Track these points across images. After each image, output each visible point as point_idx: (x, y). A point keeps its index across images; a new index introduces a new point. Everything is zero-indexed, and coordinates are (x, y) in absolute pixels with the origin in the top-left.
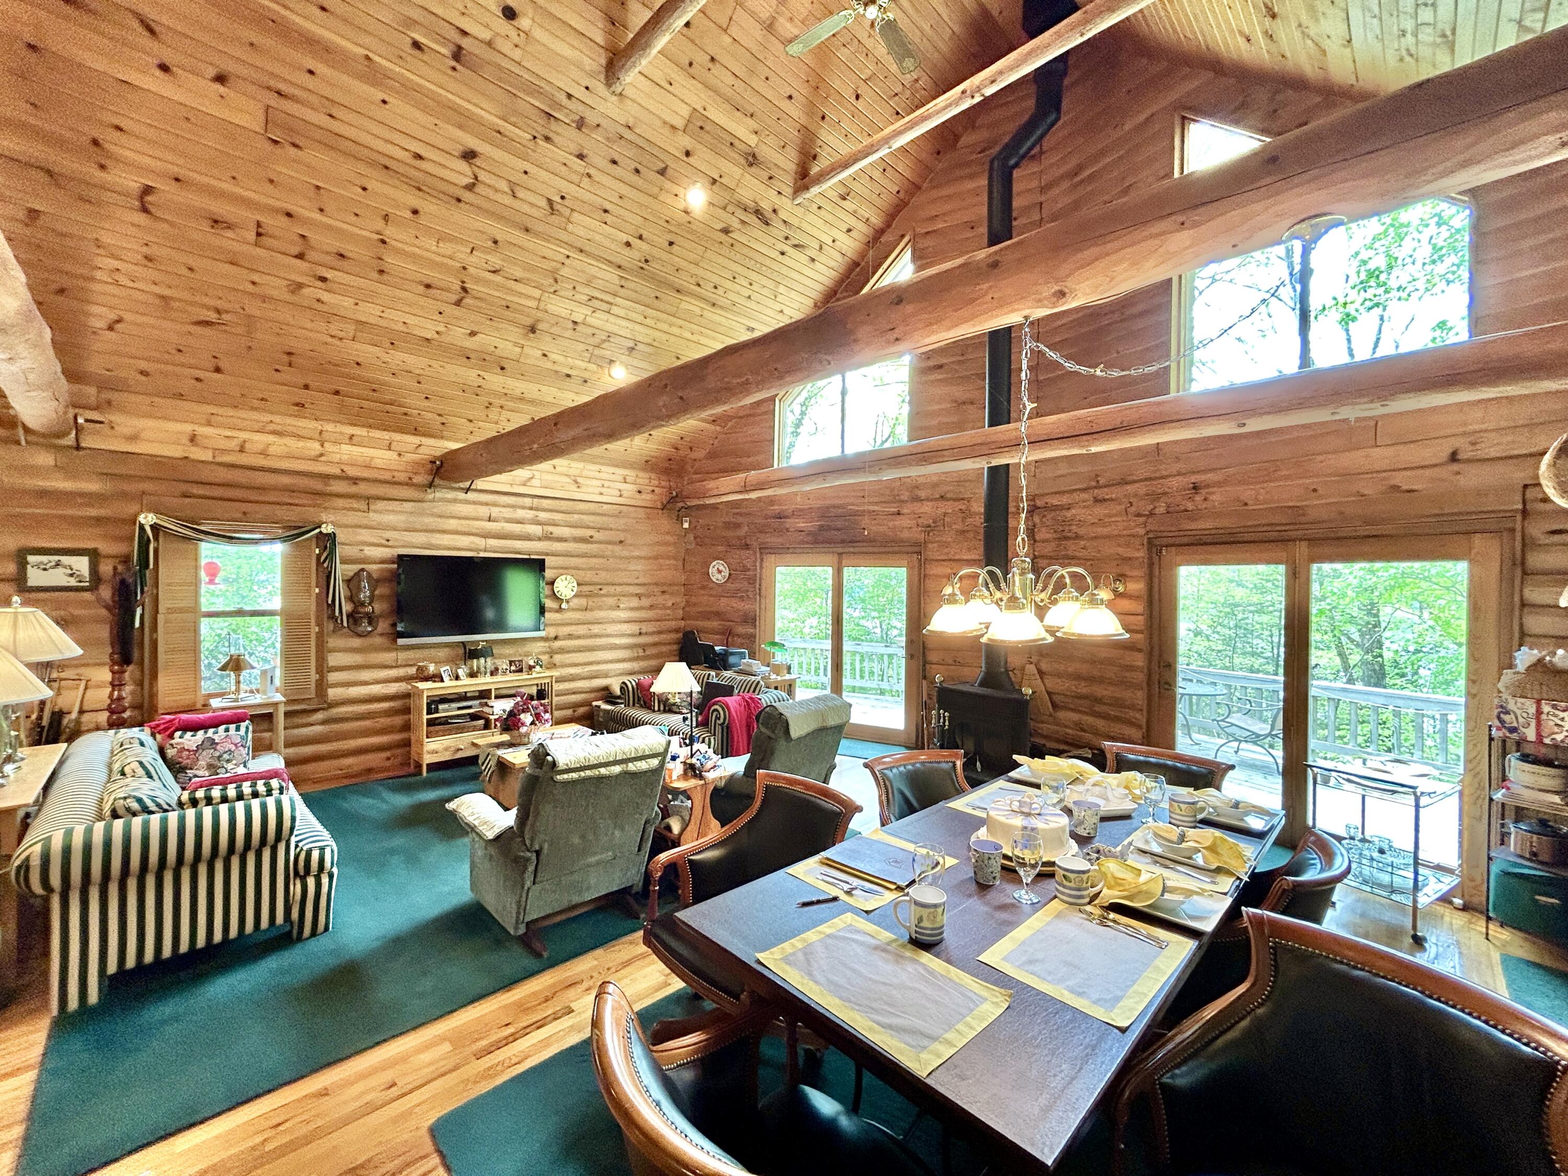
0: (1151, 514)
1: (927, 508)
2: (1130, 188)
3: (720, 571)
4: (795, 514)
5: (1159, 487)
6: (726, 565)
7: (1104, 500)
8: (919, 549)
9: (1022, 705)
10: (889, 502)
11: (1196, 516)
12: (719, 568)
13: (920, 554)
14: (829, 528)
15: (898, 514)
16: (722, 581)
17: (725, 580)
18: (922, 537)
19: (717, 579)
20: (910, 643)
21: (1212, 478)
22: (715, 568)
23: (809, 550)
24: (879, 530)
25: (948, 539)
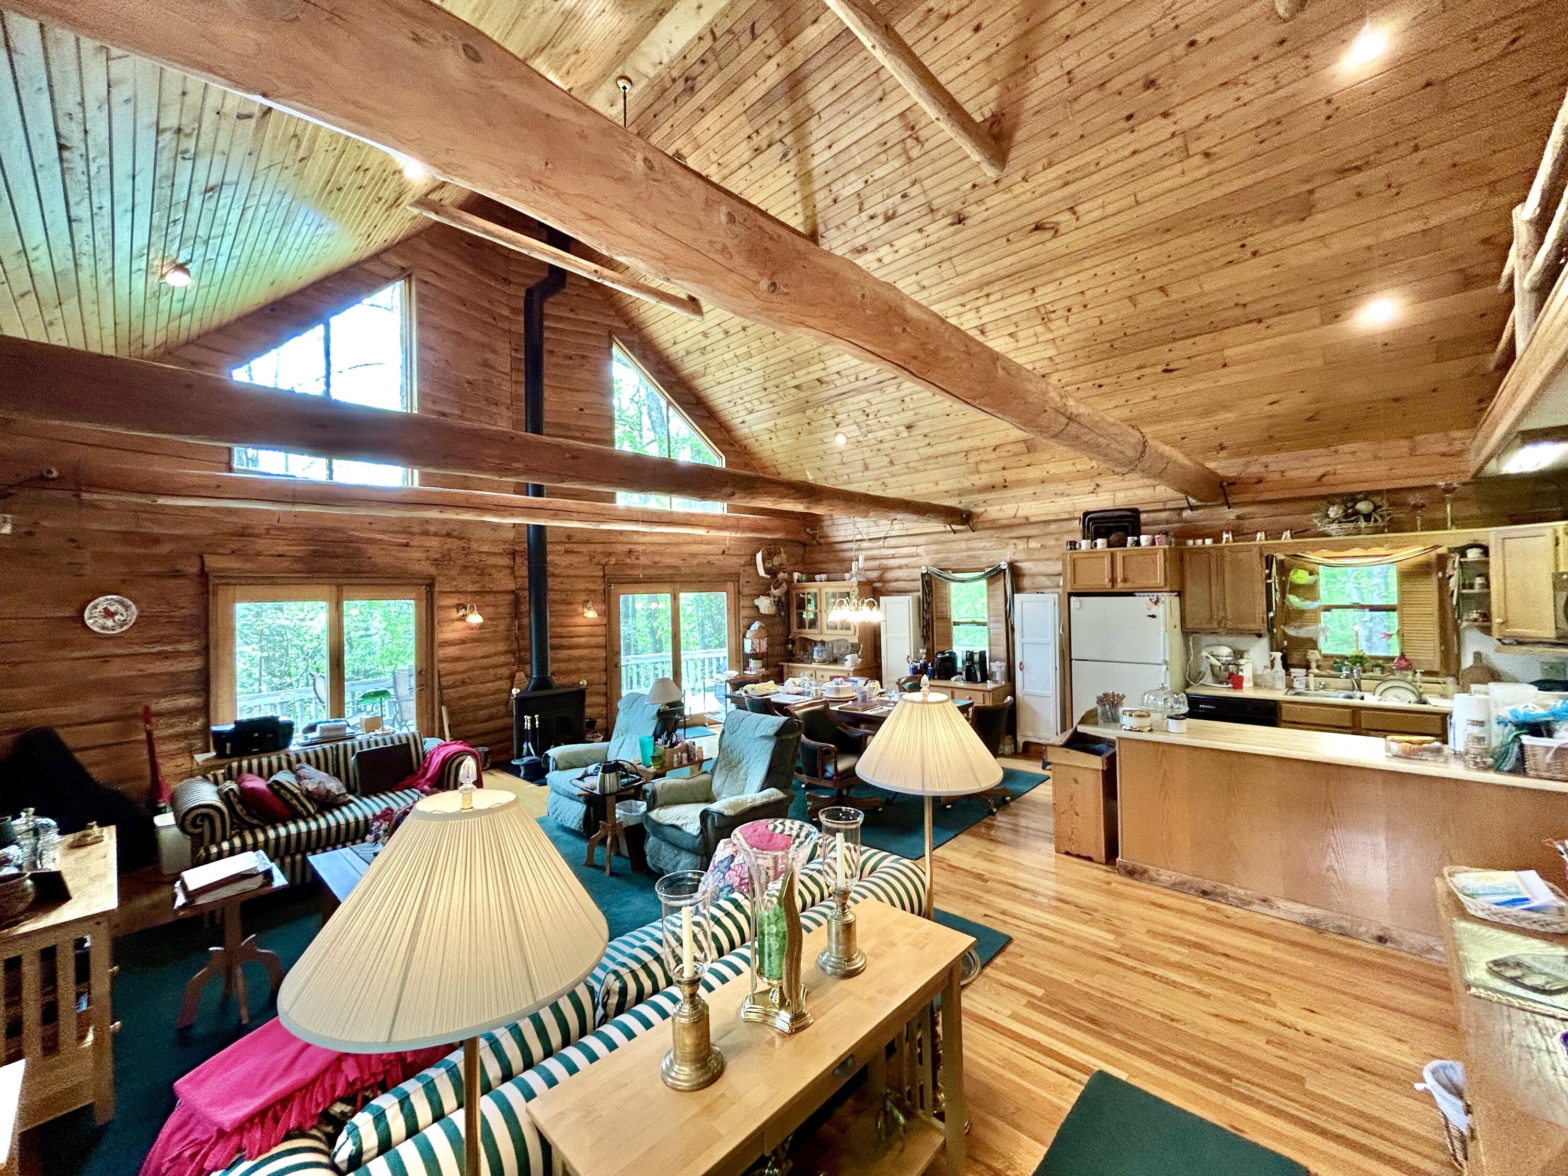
0: (607, 564)
1: (434, 542)
2: (583, 357)
3: (115, 614)
4: (268, 534)
5: (609, 549)
6: (130, 602)
7: (572, 552)
8: (428, 582)
9: (580, 695)
10: (399, 532)
11: (632, 567)
12: (112, 609)
13: (430, 585)
14: (325, 555)
15: (407, 545)
16: (118, 631)
17: (125, 628)
18: (432, 570)
19: (103, 628)
20: (419, 673)
21: (640, 548)
22: (100, 608)
23: (297, 581)
24: (389, 560)
25: (453, 572)
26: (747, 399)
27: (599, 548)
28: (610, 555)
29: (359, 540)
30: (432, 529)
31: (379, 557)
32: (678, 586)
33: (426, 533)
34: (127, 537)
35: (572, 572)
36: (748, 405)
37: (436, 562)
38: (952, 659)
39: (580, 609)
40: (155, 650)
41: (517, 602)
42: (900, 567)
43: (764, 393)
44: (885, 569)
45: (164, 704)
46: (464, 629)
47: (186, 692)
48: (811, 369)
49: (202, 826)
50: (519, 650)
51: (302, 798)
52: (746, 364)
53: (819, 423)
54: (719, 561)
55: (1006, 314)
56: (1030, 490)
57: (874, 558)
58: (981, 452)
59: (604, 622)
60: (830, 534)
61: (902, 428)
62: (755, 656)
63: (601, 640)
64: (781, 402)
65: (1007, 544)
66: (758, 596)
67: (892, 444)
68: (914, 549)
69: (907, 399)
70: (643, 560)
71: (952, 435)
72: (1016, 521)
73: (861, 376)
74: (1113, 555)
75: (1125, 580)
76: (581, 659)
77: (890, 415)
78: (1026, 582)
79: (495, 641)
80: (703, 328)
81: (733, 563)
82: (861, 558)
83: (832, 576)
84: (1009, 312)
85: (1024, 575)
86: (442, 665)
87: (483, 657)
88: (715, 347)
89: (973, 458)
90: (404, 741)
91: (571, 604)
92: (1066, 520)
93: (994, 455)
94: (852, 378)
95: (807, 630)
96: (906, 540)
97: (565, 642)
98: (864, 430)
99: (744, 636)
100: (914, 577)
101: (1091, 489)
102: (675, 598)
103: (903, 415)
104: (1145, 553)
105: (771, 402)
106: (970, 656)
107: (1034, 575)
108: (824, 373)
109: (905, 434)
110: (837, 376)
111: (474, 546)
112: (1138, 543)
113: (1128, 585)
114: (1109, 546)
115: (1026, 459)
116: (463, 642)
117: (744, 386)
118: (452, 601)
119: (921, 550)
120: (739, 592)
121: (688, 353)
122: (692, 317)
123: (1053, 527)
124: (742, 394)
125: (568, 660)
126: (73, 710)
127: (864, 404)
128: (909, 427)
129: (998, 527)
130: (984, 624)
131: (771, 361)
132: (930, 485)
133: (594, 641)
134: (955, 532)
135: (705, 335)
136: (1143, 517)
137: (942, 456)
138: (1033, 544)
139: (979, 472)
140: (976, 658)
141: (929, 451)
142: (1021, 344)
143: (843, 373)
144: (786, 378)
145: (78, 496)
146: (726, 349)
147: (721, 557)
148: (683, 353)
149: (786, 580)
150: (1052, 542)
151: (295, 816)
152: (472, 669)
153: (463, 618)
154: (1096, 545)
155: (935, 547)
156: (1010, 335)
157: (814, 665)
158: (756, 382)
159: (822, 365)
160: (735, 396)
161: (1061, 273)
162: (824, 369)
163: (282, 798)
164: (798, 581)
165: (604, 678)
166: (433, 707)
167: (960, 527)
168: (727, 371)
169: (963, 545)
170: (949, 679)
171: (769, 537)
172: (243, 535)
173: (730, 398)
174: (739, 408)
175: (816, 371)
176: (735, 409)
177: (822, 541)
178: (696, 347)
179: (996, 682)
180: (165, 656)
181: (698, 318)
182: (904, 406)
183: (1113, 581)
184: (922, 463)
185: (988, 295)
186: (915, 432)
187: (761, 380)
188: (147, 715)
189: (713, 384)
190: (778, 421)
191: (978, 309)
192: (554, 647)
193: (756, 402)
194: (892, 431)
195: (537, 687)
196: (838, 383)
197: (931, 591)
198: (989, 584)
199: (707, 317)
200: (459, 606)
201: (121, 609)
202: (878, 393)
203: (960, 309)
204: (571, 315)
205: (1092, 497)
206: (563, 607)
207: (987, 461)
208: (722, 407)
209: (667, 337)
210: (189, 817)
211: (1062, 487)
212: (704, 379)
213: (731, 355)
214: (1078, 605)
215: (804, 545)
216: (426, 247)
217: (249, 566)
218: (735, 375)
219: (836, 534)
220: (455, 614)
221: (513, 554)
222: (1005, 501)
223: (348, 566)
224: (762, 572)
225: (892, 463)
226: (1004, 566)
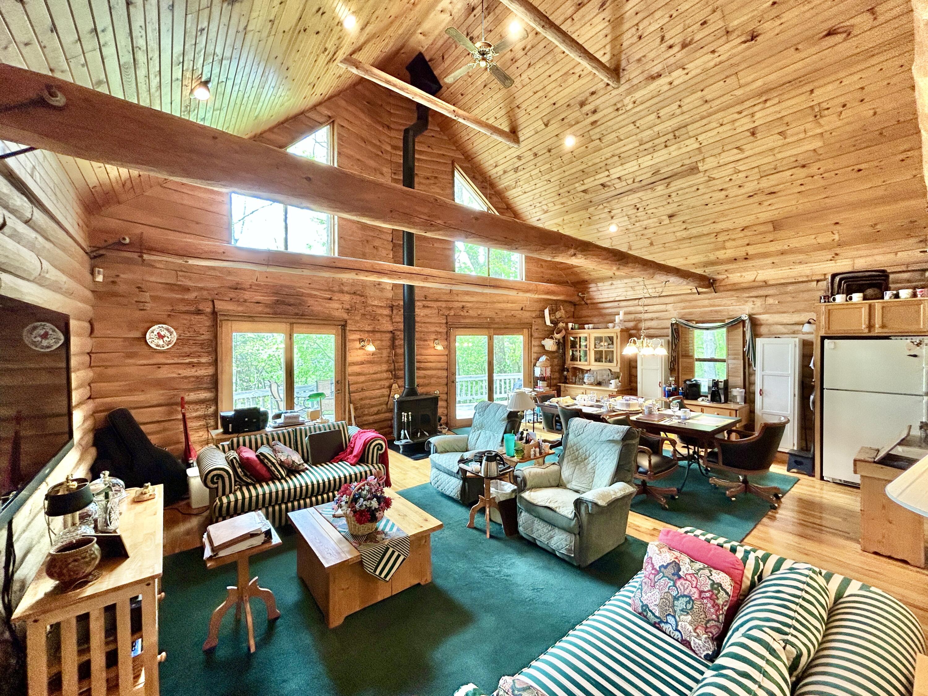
0: (448, 315)
1: (347, 298)
2: (436, 177)
3: (164, 337)
4: (251, 288)
5: (450, 305)
6: (172, 330)
7: (428, 307)
8: (343, 323)
9: (435, 400)
10: (326, 290)
11: (465, 317)
12: (162, 333)
13: (344, 326)
14: (283, 303)
15: (330, 299)
16: (166, 347)
17: (170, 346)
18: (345, 316)
19: (158, 346)
20: (337, 382)
21: (469, 305)
22: (156, 333)
23: (268, 320)
24: (320, 308)
25: (358, 318)
26: (544, 203)
27: (444, 305)
28: (450, 309)
29: (303, 295)
30: (346, 289)
31: (317, 306)
32: (492, 331)
33: (342, 292)
34: (171, 287)
35: (429, 320)
36: (545, 207)
37: (348, 311)
38: (697, 386)
39: (431, 344)
40: (187, 361)
41: (393, 339)
42: (652, 319)
43: (558, 197)
44: (640, 321)
45: (192, 396)
46: (363, 354)
47: (205, 389)
48: (597, 177)
49: (217, 483)
50: (395, 370)
51: (277, 465)
52: (547, 177)
53: (597, 217)
54: (519, 314)
55: (779, 116)
56: (769, 261)
57: (630, 313)
58: (730, 232)
59: (446, 353)
60: (596, 297)
61: (666, 217)
62: (543, 379)
63: (444, 365)
64: (570, 203)
65: (747, 302)
66: (544, 339)
67: (653, 230)
68: (663, 307)
69: (673, 195)
70: (471, 313)
71: (708, 220)
72: (756, 284)
73: (638, 179)
74: (871, 308)
75: (883, 326)
76: (431, 377)
77: (656, 208)
78: (763, 330)
79: (380, 363)
80: (518, 153)
81: (526, 316)
82: (621, 313)
83: (596, 326)
84: (783, 113)
85: (761, 325)
86: (350, 378)
87: (374, 374)
88: (524, 166)
89: (721, 238)
90: (337, 429)
91: (426, 340)
92: (803, 282)
93: (741, 235)
94: (630, 181)
95: (578, 362)
96: (657, 300)
97: (422, 365)
98: (633, 220)
99: (535, 365)
100: (663, 326)
101: (830, 257)
102: (490, 339)
103: (668, 207)
104: (906, 303)
105: (563, 204)
106: (716, 384)
107: (770, 325)
108: (608, 179)
109: (667, 221)
110: (618, 181)
111: (370, 302)
112: (897, 296)
113: (886, 330)
114: (865, 298)
115: (770, 237)
116: (362, 363)
117: (544, 193)
118: (357, 336)
119: (669, 307)
120: (531, 336)
121: (505, 172)
122: (511, 145)
123: (790, 288)
124: (541, 199)
125: (424, 377)
126: (139, 398)
127: (636, 201)
128: (671, 216)
129: (736, 288)
130: (724, 361)
131: (567, 173)
132: (681, 259)
133: (439, 365)
134: (699, 293)
135: (519, 158)
136: (891, 276)
137: (695, 237)
138: (770, 301)
139: (725, 248)
140: (721, 385)
141: (685, 234)
142: (788, 140)
143: (623, 178)
144: (577, 185)
145: (141, 257)
146: (533, 167)
147: (521, 312)
148: (501, 172)
149: (563, 328)
150: (790, 299)
151: (273, 478)
152: (368, 381)
153: (362, 348)
154: (851, 299)
155: (682, 305)
156: (780, 133)
157: (584, 386)
158: (553, 190)
159: (607, 173)
160: (535, 202)
161: (841, 75)
162: (608, 176)
163: (265, 465)
164: (572, 329)
165: (446, 389)
166: (345, 405)
167: (704, 290)
168: (532, 183)
169: (706, 302)
170: (696, 399)
171: (555, 298)
172: (236, 289)
173: (531, 203)
174: (537, 210)
175: (602, 178)
176: (534, 211)
177: (589, 302)
178: (511, 167)
179: (738, 403)
180: (192, 365)
181: (516, 146)
182: (670, 200)
183: (870, 326)
184: (674, 243)
185: (766, 101)
186: (675, 220)
187: (558, 188)
188: (183, 403)
189: (520, 193)
190: (565, 218)
191: (753, 115)
192: (419, 369)
193: (551, 205)
194: (655, 220)
195: (408, 395)
196: (617, 186)
197: (678, 336)
198: (728, 331)
199: (522, 144)
200: (361, 340)
201: (168, 334)
202: (649, 191)
203: (736, 116)
204: (429, 150)
205: (832, 264)
206: (422, 343)
207: (734, 240)
208: (524, 210)
209: (491, 162)
210: (210, 477)
211: (801, 257)
212: (514, 191)
213: (537, 171)
214: (832, 346)
215: (575, 305)
216: (343, 103)
217: (240, 309)
218: (538, 186)
219: (600, 296)
220: (357, 345)
221: (392, 307)
222: (745, 269)
223: (296, 311)
224: (548, 323)
225: (651, 244)
226: (745, 317)
